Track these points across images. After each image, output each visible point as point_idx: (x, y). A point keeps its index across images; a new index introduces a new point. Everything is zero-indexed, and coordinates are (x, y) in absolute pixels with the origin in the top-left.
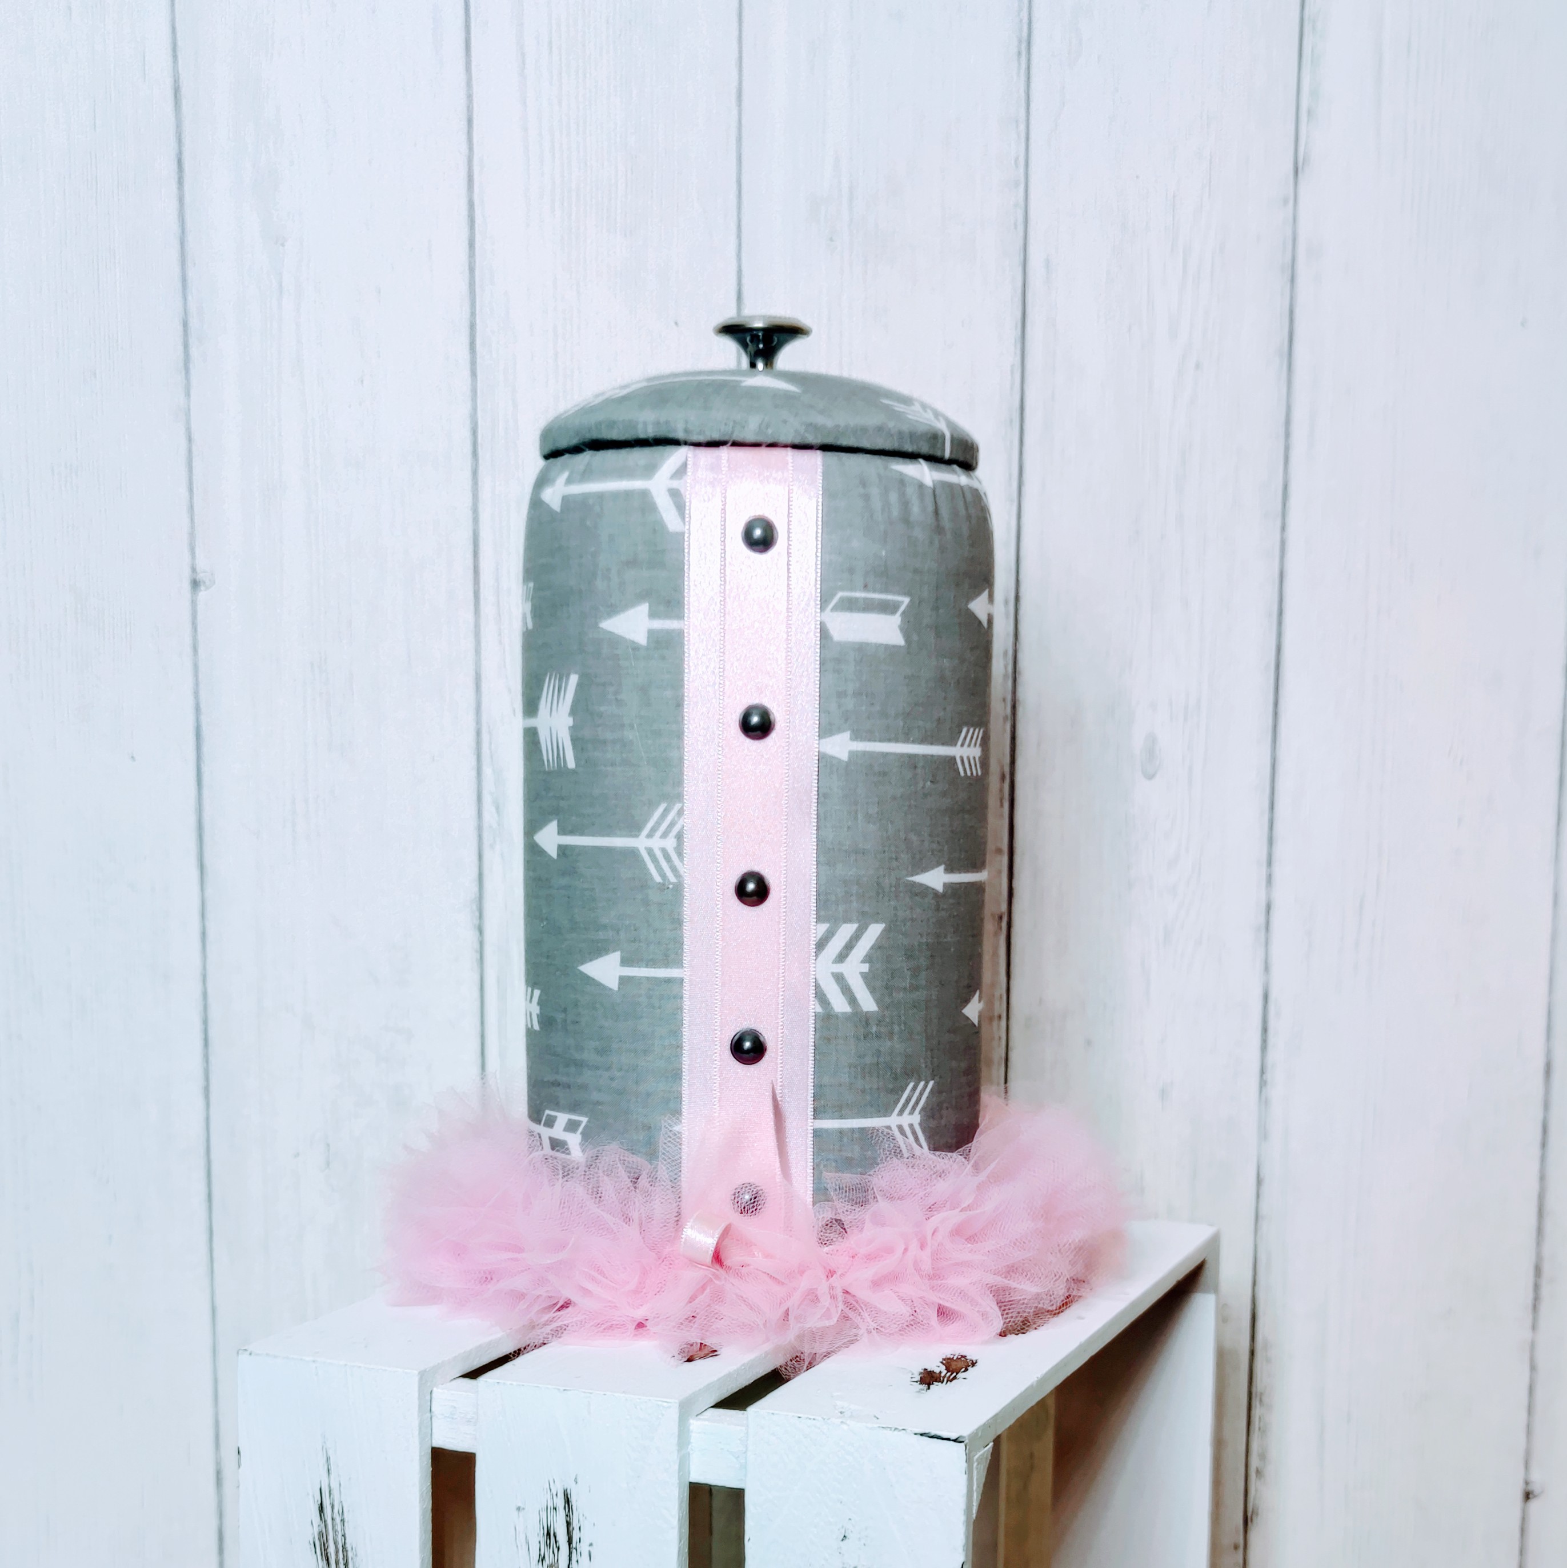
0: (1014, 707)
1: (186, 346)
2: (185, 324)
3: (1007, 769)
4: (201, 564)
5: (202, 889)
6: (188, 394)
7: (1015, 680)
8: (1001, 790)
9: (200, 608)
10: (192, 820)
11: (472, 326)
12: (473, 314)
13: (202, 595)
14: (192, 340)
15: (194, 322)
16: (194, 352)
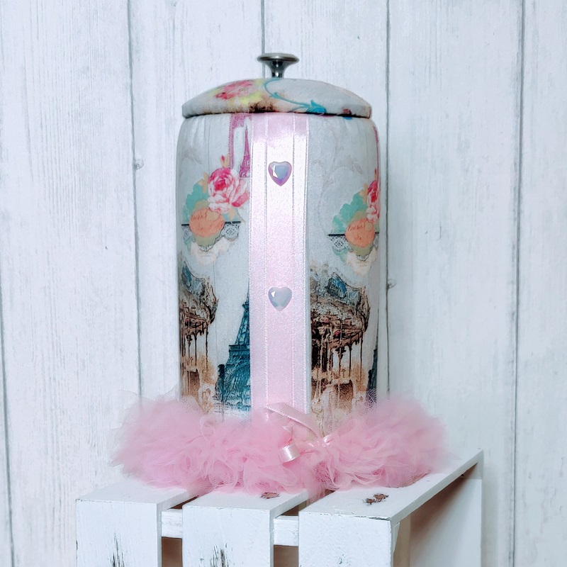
0: (519, 214)
2: (130, 44)
3: (516, 243)
4: (138, 156)
7: (519, 201)
8: (513, 253)
9: (137, 176)
10: (134, 276)
11: (263, 42)
12: (263, 35)
13: (138, 171)
14: (133, 52)
15: (134, 44)
16: (134, 57)
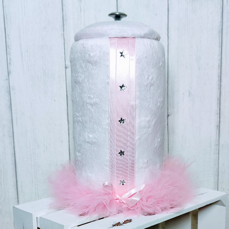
1: (63, 21)
4: (67, 63)
5: (68, 125)
6: (64, 31)
9: (67, 72)
13: (67, 69)
